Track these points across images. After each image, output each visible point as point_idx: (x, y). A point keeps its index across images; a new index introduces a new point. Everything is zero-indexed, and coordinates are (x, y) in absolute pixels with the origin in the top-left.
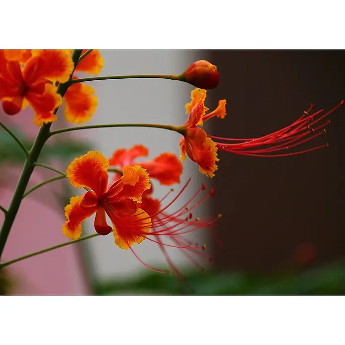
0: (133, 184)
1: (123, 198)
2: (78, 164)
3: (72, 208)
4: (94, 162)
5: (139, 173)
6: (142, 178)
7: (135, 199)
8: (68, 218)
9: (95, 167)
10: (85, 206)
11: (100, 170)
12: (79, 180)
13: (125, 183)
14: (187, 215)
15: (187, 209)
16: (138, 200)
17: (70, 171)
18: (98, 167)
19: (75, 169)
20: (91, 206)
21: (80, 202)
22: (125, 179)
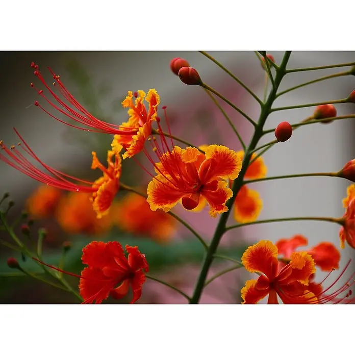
0: (301, 268)
1: (292, 281)
2: (252, 252)
3: (248, 290)
4: (266, 249)
5: (305, 258)
6: (308, 263)
7: (302, 282)
8: (244, 299)
9: (267, 254)
10: (259, 289)
11: (271, 257)
12: (253, 266)
13: (294, 267)
14: (347, 292)
15: (348, 285)
16: (305, 283)
17: (244, 258)
18: (269, 254)
19: (248, 256)
20: (264, 289)
21: (254, 285)
22: (293, 264)
